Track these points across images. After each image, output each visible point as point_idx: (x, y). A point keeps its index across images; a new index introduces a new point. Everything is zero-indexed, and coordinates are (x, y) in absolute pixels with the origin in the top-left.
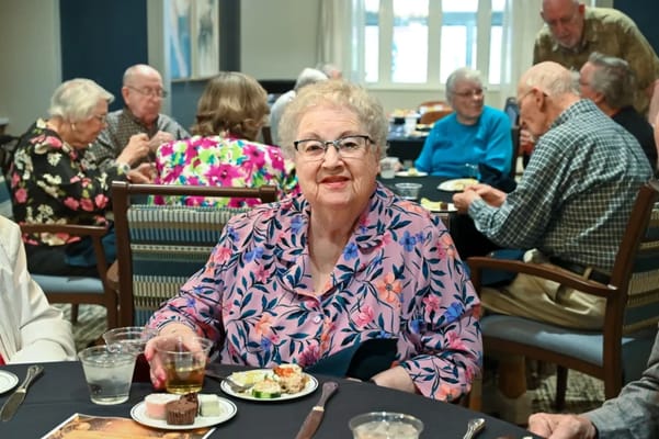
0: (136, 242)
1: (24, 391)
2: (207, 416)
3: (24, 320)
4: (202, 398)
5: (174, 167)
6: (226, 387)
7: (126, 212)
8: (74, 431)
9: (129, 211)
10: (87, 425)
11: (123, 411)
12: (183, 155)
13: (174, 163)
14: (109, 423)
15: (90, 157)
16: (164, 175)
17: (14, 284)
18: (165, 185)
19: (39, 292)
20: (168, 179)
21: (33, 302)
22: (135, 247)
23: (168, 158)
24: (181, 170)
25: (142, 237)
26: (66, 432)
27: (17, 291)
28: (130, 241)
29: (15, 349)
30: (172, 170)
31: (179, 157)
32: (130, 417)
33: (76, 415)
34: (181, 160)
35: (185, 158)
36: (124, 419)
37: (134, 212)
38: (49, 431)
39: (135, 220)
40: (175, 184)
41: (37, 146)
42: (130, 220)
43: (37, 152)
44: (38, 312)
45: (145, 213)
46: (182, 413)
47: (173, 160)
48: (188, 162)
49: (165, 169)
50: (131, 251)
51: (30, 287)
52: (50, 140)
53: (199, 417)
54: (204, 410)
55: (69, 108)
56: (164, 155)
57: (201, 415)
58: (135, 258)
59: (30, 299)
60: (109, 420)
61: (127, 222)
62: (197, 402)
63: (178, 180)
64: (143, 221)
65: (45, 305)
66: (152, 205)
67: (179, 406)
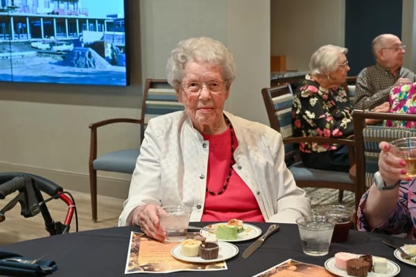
0: (369, 151)
1: (263, 240)
2: (378, 273)
3: (280, 194)
4: (376, 259)
5: (400, 101)
6: (397, 254)
7: (362, 130)
8: (285, 270)
9: (364, 130)
10: (295, 268)
11: (320, 262)
12: (407, 93)
13: (401, 99)
14: (309, 268)
15: (342, 94)
16: (394, 106)
17: (275, 172)
18: (394, 113)
19: (291, 178)
20: (395, 109)
21: (286, 184)
22: (367, 154)
23: (397, 95)
24: (405, 103)
25: (373, 148)
26: (279, 270)
27: (276, 177)
28: (364, 150)
29: (273, 213)
30: (399, 103)
31: (404, 94)
32: (324, 266)
33: (290, 260)
34: (405, 96)
35: (408, 95)
36: (320, 267)
37: (368, 130)
38: (269, 268)
39: (368, 135)
40: (400, 112)
41: (303, 92)
42: (364, 135)
43: (303, 96)
44: (289, 191)
45: (375, 131)
46: (358, 268)
47: (400, 96)
48: (410, 97)
49: (394, 103)
50: (364, 156)
51: (285, 175)
52: (310, 88)
53: (372, 272)
54: (376, 268)
55: (322, 68)
56: (394, 94)
57: (374, 271)
58: (367, 161)
59: (284, 182)
60: (310, 266)
61: (363, 137)
62: (371, 262)
63: (402, 109)
64: (373, 137)
65: (294, 187)
66: (384, 126)
67: (358, 263)
